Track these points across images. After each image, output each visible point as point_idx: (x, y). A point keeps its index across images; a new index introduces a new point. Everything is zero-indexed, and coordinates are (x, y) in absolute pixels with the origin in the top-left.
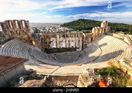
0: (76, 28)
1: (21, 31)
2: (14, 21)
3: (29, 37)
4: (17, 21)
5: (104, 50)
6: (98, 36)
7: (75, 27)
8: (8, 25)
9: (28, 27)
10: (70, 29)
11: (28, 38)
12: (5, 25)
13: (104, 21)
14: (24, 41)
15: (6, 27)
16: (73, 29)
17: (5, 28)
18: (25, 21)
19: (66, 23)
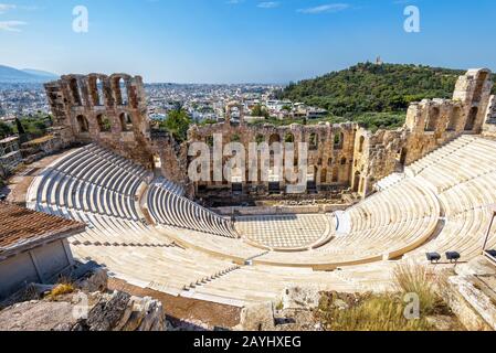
0: (337, 106)
1: (114, 114)
2: (92, 78)
3: (140, 141)
4: (102, 77)
5: (462, 209)
6: (436, 143)
7: (335, 102)
8: (71, 94)
9: (140, 99)
10: (312, 109)
11: (136, 143)
12: (59, 93)
13: (473, 72)
14: (123, 154)
15: (65, 100)
16: (323, 110)
17: (61, 105)
18: (128, 78)
19: (296, 82)
